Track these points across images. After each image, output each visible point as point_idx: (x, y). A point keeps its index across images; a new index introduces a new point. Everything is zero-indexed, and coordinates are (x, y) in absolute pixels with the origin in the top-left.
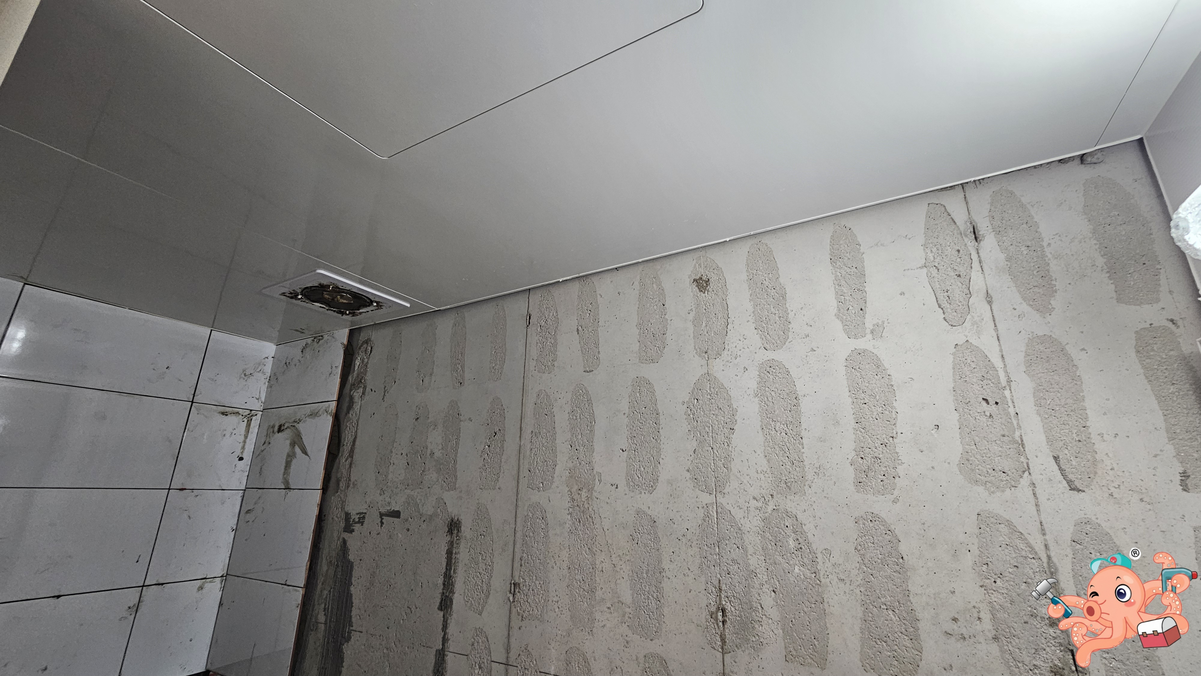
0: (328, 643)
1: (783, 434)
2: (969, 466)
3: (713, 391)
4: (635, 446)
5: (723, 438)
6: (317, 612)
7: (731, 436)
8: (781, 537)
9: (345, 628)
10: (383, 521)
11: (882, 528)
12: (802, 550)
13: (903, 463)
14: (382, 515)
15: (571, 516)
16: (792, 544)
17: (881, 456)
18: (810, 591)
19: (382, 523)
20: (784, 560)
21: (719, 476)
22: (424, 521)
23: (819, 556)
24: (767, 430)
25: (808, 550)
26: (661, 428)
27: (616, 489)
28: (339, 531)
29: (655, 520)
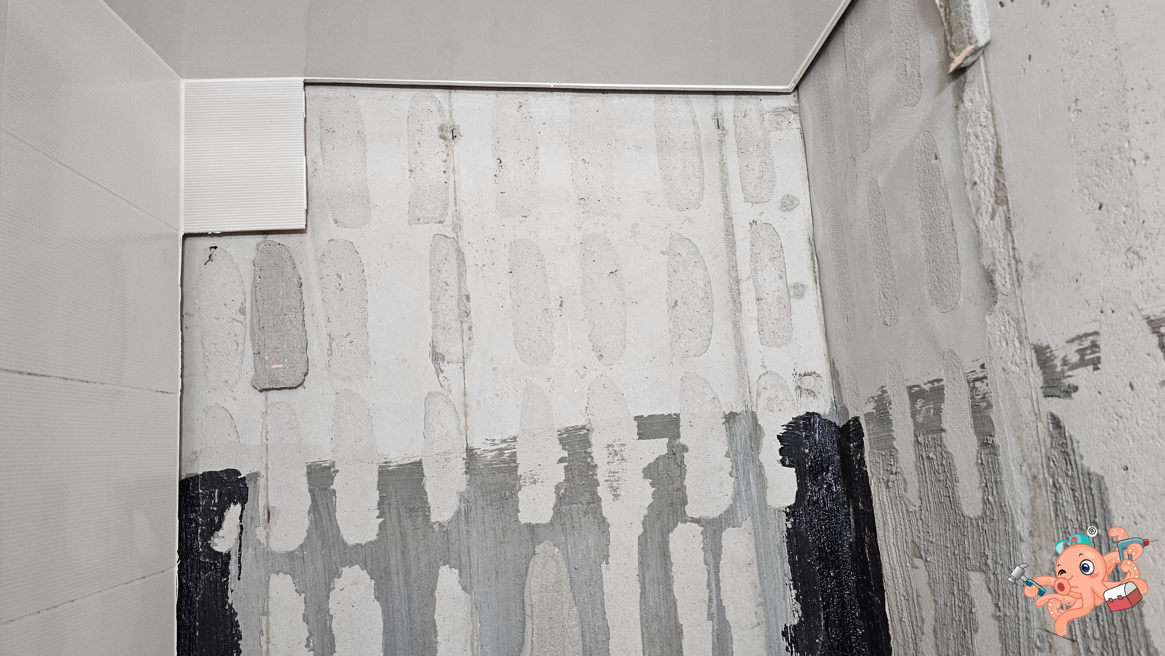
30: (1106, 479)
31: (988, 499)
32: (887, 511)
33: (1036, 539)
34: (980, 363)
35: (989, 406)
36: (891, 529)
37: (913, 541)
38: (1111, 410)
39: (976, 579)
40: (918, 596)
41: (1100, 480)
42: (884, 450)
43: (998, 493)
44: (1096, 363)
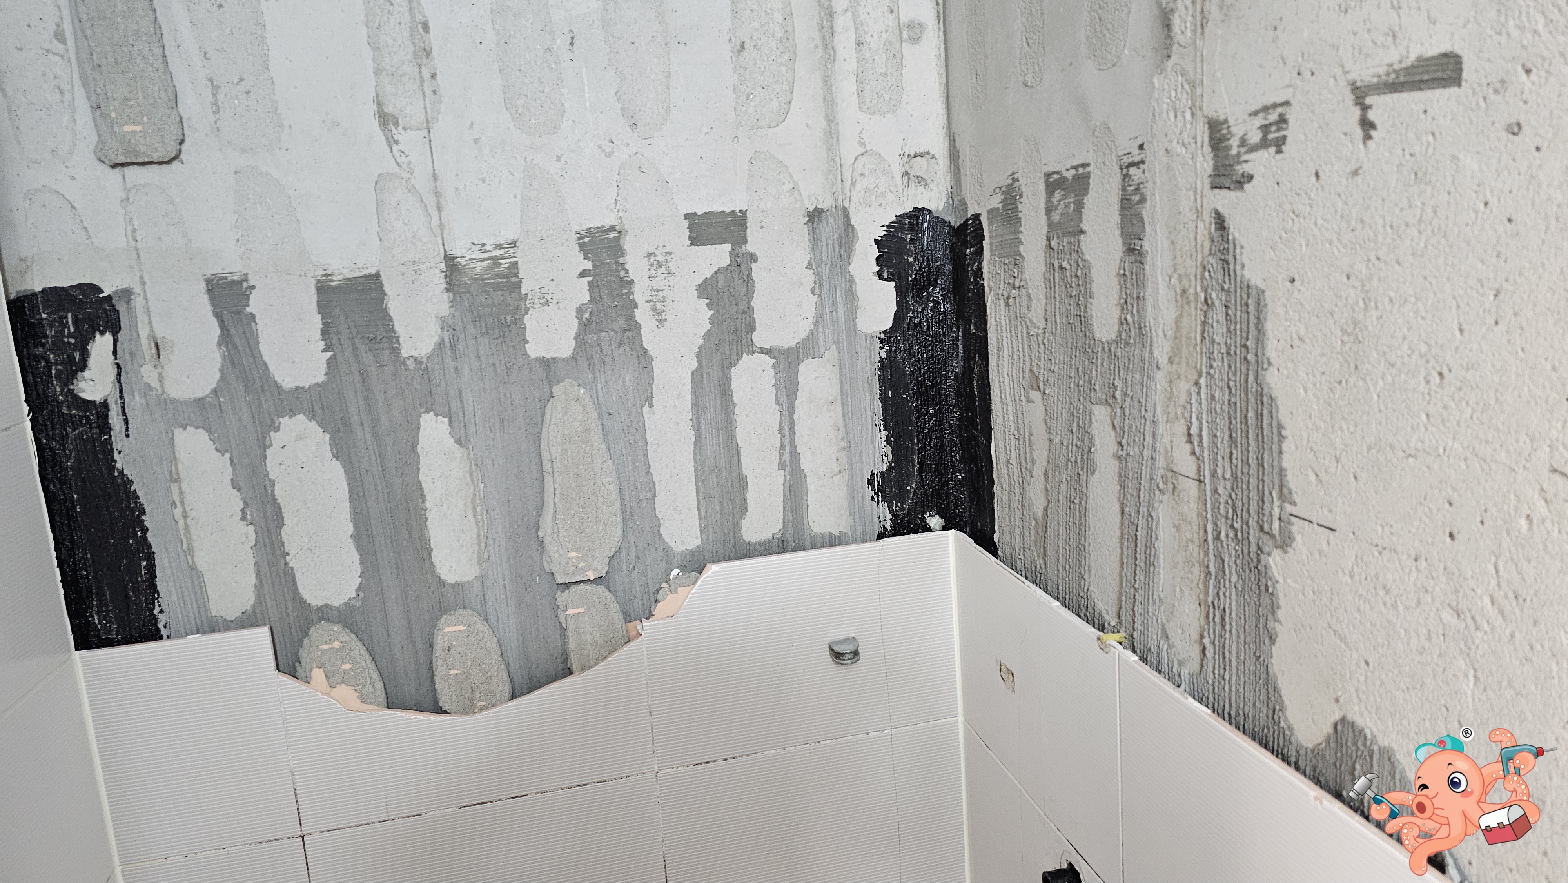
30: (1267, 293)
31: (1126, 319)
32: (1004, 334)
33: (1175, 366)
34: (1139, 142)
35: (1143, 200)
36: (1006, 356)
37: (1031, 371)
38: (1287, 206)
39: (1101, 413)
40: (1031, 435)
41: (1261, 293)
42: (1007, 257)
43: (1138, 311)
44: (1279, 144)
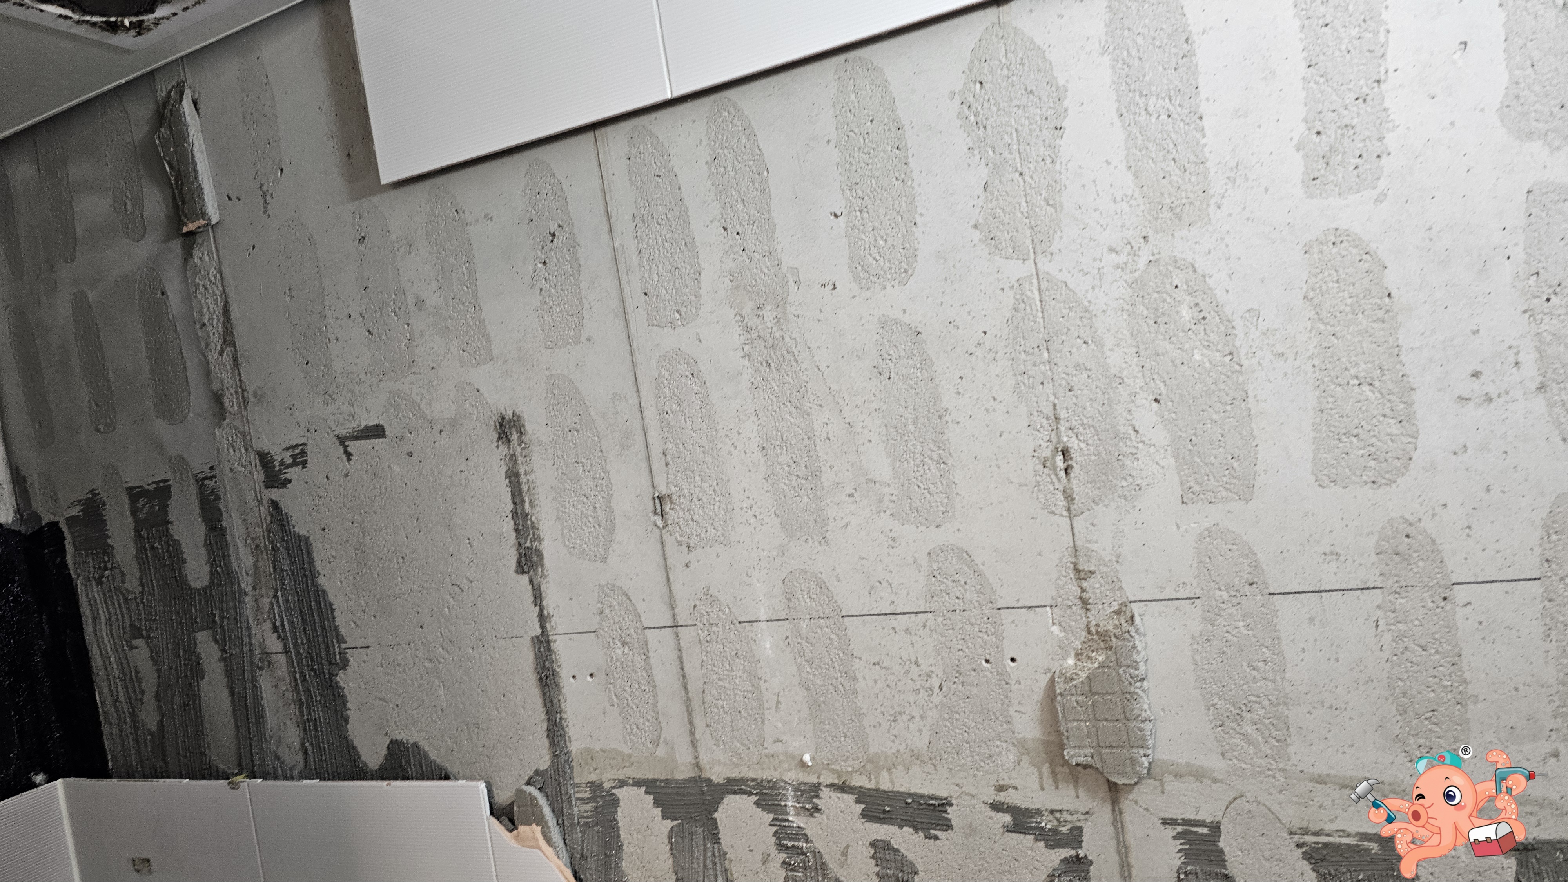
0: (304, 679)
1: (1164, 117)
2: (1519, 109)
3: (1013, 59)
4: (860, 201)
5: (1042, 149)
6: (259, 636)
7: (1058, 142)
8: (1166, 307)
9: (331, 649)
10: (349, 449)
11: (1355, 251)
12: (1207, 321)
13: (1398, 126)
14: (342, 440)
15: (749, 360)
16: (1186, 314)
17: (1355, 121)
18: (1222, 386)
19: (348, 455)
20: (1173, 346)
21: (1039, 222)
22: (441, 431)
23: (1238, 323)
24: (1132, 117)
25: (1217, 318)
26: (910, 156)
27: (834, 292)
28: (255, 490)
29: (919, 330)
30: (311, 538)
31: (216, 570)
32: (99, 606)
33: (258, 591)
34: (210, 465)
35: (218, 498)
36: (103, 621)
37: (132, 625)
38: (314, 493)
39: (203, 637)
40: (137, 672)
41: (307, 539)
42: (96, 549)
43: (225, 564)
44: (304, 464)
